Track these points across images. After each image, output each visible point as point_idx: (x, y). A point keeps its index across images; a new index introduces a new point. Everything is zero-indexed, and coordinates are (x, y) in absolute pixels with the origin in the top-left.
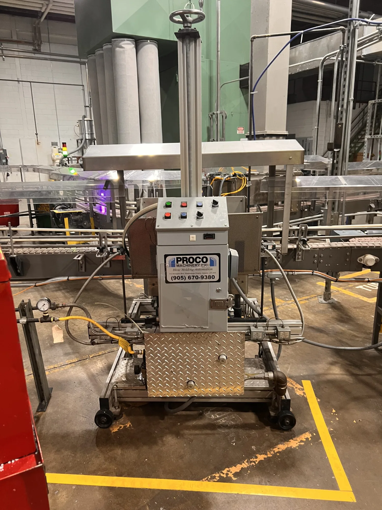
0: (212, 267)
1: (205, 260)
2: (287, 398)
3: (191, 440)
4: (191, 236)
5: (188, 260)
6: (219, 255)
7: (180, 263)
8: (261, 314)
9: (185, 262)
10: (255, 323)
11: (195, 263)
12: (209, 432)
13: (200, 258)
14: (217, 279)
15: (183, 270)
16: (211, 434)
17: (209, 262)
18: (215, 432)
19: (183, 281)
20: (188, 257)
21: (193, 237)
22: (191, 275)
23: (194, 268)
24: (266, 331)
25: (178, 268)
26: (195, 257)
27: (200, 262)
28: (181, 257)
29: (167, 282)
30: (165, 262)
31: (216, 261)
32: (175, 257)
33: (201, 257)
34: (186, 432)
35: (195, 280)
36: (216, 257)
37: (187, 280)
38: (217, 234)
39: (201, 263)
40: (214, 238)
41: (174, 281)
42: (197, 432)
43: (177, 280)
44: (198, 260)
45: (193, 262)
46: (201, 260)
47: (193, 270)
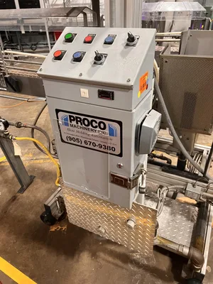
0: (112, 137)
1: (102, 126)
2: (202, 273)
3: (101, 267)
4: (82, 90)
5: (82, 122)
6: (120, 123)
7: (74, 123)
8: (204, 173)
9: (79, 123)
10: (195, 181)
11: (90, 127)
12: (120, 263)
13: (96, 122)
14: (118, 152)
15: (77, 132)
16: (120, 267)
17: (107, 131)
18: (125, 266)
19: (79, 144)
20: (82, 117)
21: (85, 92)
22: (88, 140)
23: (91, 133)
24: (204, 193)
25: (71, 128)
26: (90, 119)
27: (96, 127)
28: (74, 115)
29: (63, 141)
30: (58, 118)
31: (116, 131)
32: (68, 114)
33: (98, 121)
34: (102, 255)
35: (91, 146)
36: (117, 126)
37: (83, 144)
38: (117, 94)
39: (98, 129)
40: (113, 99)
41: (69, 141)
42: (110, 259)
43: (72, 142)
44: (94, 124)
45: (88, 125)
46: (97, 125)
47: (89, 135)
